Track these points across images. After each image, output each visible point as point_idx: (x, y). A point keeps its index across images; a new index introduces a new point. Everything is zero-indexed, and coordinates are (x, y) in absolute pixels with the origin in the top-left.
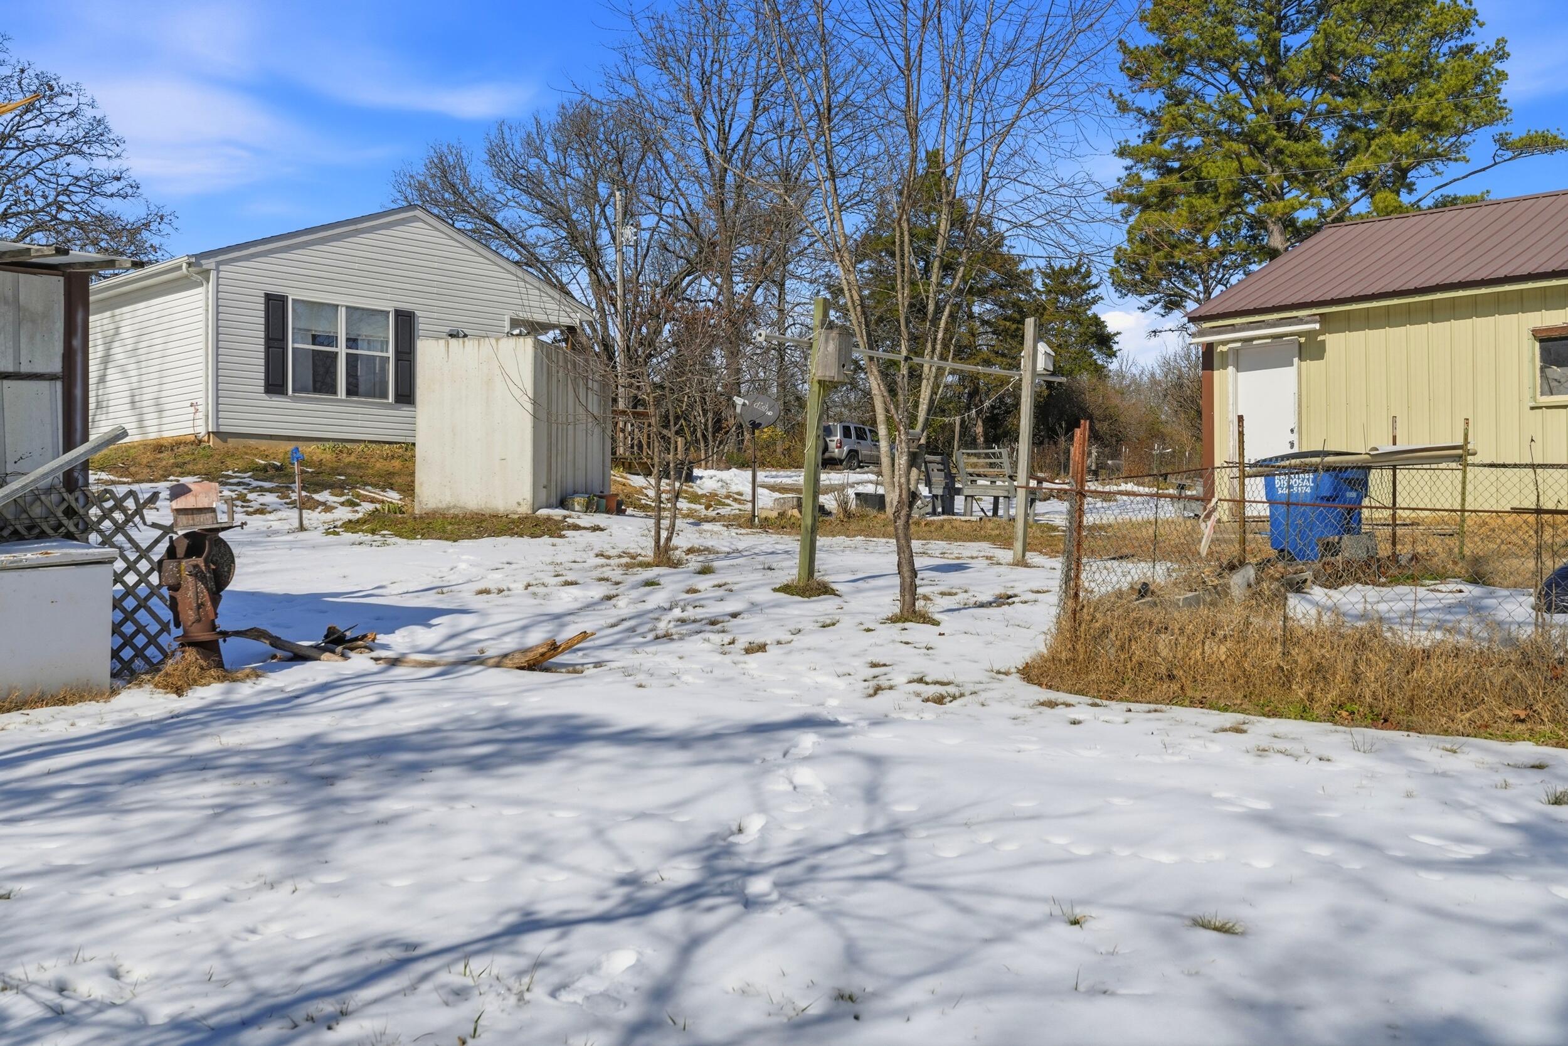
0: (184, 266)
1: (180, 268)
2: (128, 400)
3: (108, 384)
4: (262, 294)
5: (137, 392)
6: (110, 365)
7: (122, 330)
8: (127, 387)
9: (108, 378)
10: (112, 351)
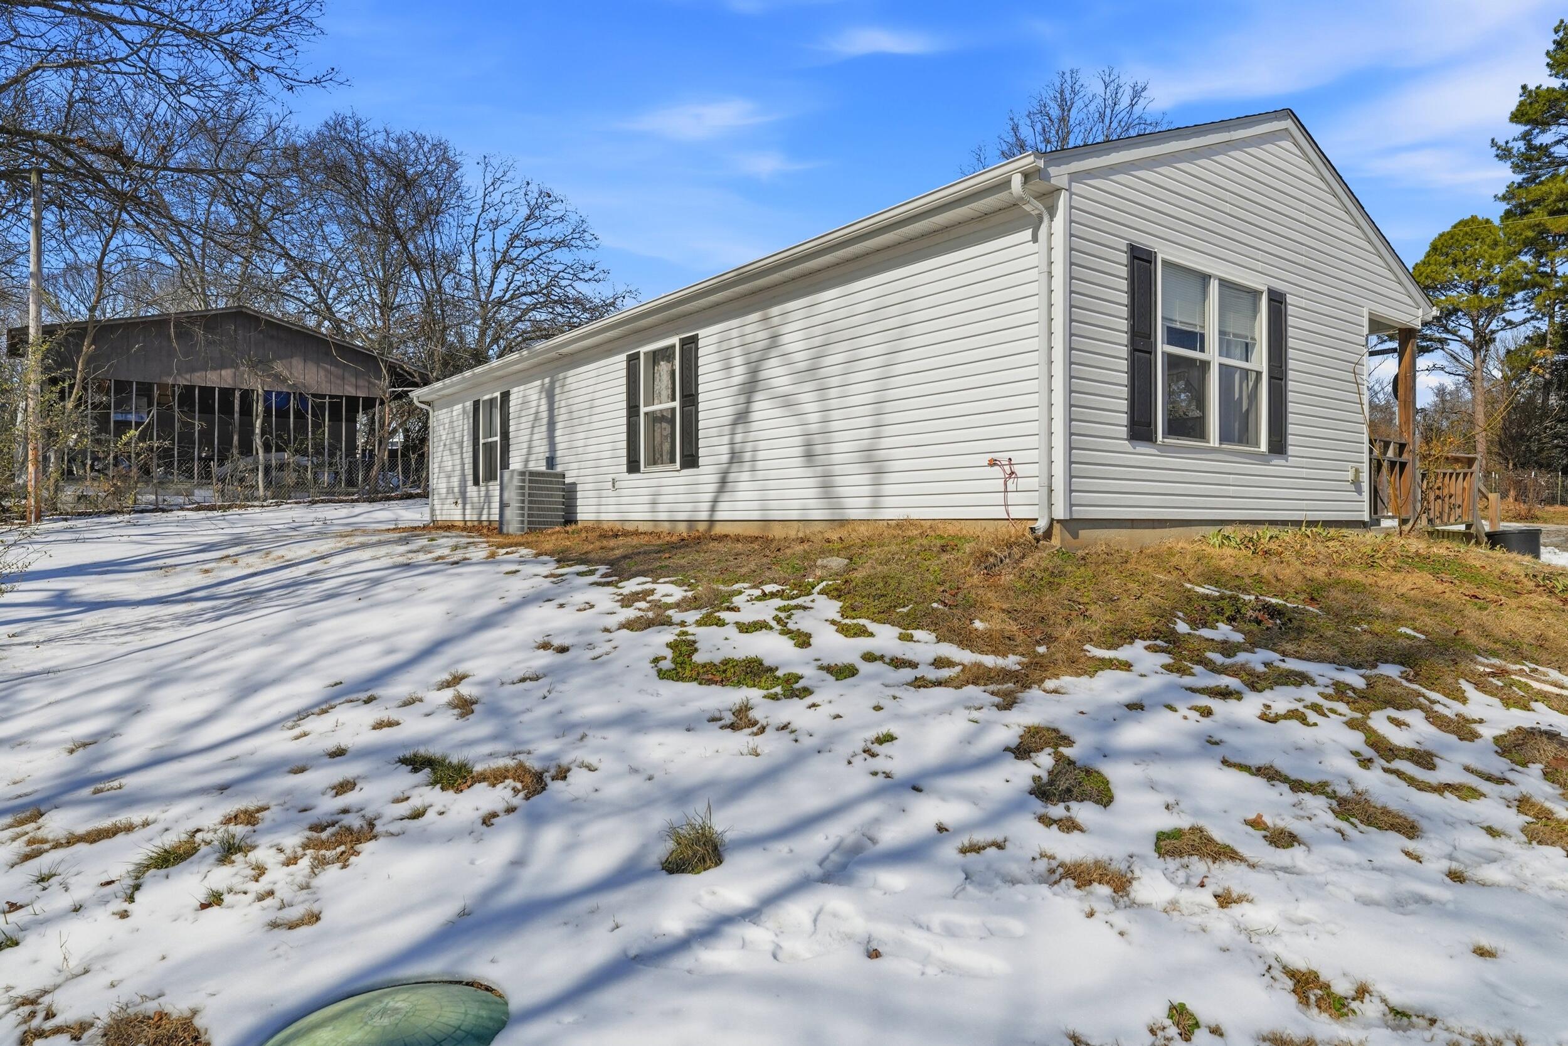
0: (1017, 181)
1: (1006, 184)
2: (799, 451)
3: (755, 426)
4: (1123, 245)
5: (817, 438)
6: (758, 396)
7: (785, 339)
8: (797, 430)
9: (755, 416)
10: (763, 375)
